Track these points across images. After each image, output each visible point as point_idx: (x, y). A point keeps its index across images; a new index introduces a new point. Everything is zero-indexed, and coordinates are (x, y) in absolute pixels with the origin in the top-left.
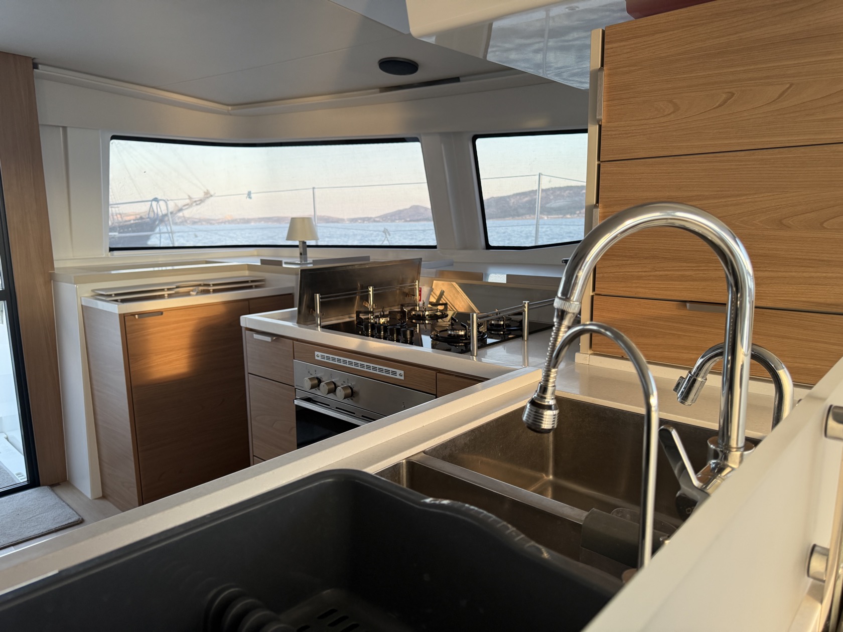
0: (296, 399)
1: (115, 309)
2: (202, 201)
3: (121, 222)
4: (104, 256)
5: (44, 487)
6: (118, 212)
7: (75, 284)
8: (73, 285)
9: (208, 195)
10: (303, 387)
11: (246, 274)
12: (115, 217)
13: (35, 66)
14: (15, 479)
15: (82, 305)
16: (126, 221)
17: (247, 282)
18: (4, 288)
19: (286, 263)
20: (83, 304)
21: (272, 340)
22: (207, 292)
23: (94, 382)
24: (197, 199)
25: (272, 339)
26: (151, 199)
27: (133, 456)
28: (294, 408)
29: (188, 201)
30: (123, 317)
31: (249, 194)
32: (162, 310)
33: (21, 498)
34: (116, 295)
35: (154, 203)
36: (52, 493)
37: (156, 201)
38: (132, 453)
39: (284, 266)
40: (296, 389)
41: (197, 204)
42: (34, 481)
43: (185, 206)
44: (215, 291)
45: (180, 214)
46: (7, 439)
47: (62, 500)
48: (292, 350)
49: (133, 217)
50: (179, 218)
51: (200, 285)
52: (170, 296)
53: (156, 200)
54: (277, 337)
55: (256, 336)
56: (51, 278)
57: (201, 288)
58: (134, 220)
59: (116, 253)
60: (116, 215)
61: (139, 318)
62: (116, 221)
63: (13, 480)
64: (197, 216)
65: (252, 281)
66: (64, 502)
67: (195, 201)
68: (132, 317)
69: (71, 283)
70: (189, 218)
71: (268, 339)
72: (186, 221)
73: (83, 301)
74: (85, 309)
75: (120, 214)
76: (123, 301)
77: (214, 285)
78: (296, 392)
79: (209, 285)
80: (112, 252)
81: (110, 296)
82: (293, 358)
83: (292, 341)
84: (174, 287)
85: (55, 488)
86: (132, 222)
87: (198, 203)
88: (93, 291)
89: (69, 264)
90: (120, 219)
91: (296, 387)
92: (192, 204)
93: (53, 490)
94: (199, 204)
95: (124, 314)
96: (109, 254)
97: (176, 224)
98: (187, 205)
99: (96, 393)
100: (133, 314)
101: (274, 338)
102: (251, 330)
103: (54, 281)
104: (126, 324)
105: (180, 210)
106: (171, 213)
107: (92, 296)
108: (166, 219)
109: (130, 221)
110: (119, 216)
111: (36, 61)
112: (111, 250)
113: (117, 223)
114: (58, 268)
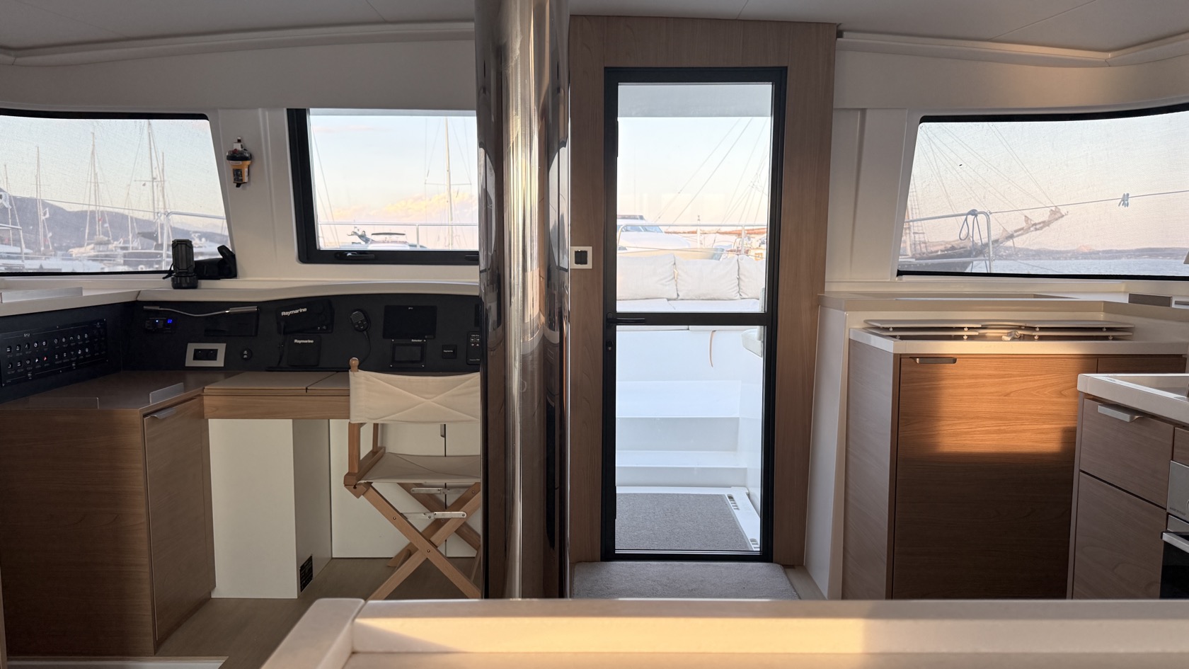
0: (1167, 532)
1: (889, 346)
2: (1045, 224)
3: (924, 254)
4: (889, 280)
5: (776, 565)
6: (922, 239)
7: (845, 311)
8: (841, 312)
9: (1056, 215)
10: (1184, 514)
11: (1100, 318)
12: (918, 247)
13: (840, 34)
14: (748, 545)
15: (849, 339)
16: (932, 252)
17: (1100, 329)
18: (766, 310)
19: (1177, 303)
20: (851, 338)
21: (1132, 421)
22: (1031, 338)
23: (851, 443)
24: (1037, 222)
25: (1132, 418)
26: (967, 212)
27: (886, 556)
28: (1162, 547)
29: (1024, 225)
30: (899, 359)
31: (1125, 200)
32: (955, 357)
33: (750, 570)
34: (895, 329)
35: (971, 218)
36: (784, 575)
37: (973, 215)
38: (886, 553)
39: (1173, 306)
40: (1168, 514)
41: (1036, 229)
42: (766, 555)
43: (1016, 231)
44: (1041, 338)
45: (1009, 243)
46: (749, 495)
47: (793, 587)
48: (1171, 443)
49: (942, 247)
50: (1007, 248)
51: (1020, 328)
52: (971, 338)
53: (974, 213)
54: (1144, 417)
55: (1102, 409)
56: (819, 302)
57: (1020, 332)
58: (942, 251)
59: (905, 278)
60: (920, 244)
61: (920, 363)
62: (919, 251)
63: (746, 544)
64: (1035, 247)
65: (1109, 329)
66: (795, 591)
67: (1035, 224)
68: (912, 360)
69: (841, 310)
70: (1020, 250)
71: (1126, 417)
72: (1017, 254)
73: (851, 334)
74: (852, 343)
75: (925, 243)
76: (902, 338)
77: (1042, 329)
78: (1169, 519)
79: (1033, 329)
80: (900, 277)
81: (887, 329)
82: (1170, 458)
83: (1172, 426)
84: (980, 326)
85: (788, 570)
86: (939, 253)
87: (1038, 227)
88: (866, 322)
89: (843, 288)
90: (924, 250)
91: (1168, 510)
92: (1029, 228)
93: (786, 573)
94: (1041, 228)
95: (901, 354)
96: (897, 279)
97: (1001, 258)
98: (1022, 229)
99: (851, 457)
100: (913, 357)
101: (1137, 417)
102: (1095, 399)
103: (822, 306)
104: (902, 369)
105: (1011, 237)
106: (996, 241)
107: (863, 329)
108: (987, 250)
109: (937, 251)
110: (923, 245)
111: (841, 28)
112: (900, 273)
113: (920, 254)
114: (829, 292)
